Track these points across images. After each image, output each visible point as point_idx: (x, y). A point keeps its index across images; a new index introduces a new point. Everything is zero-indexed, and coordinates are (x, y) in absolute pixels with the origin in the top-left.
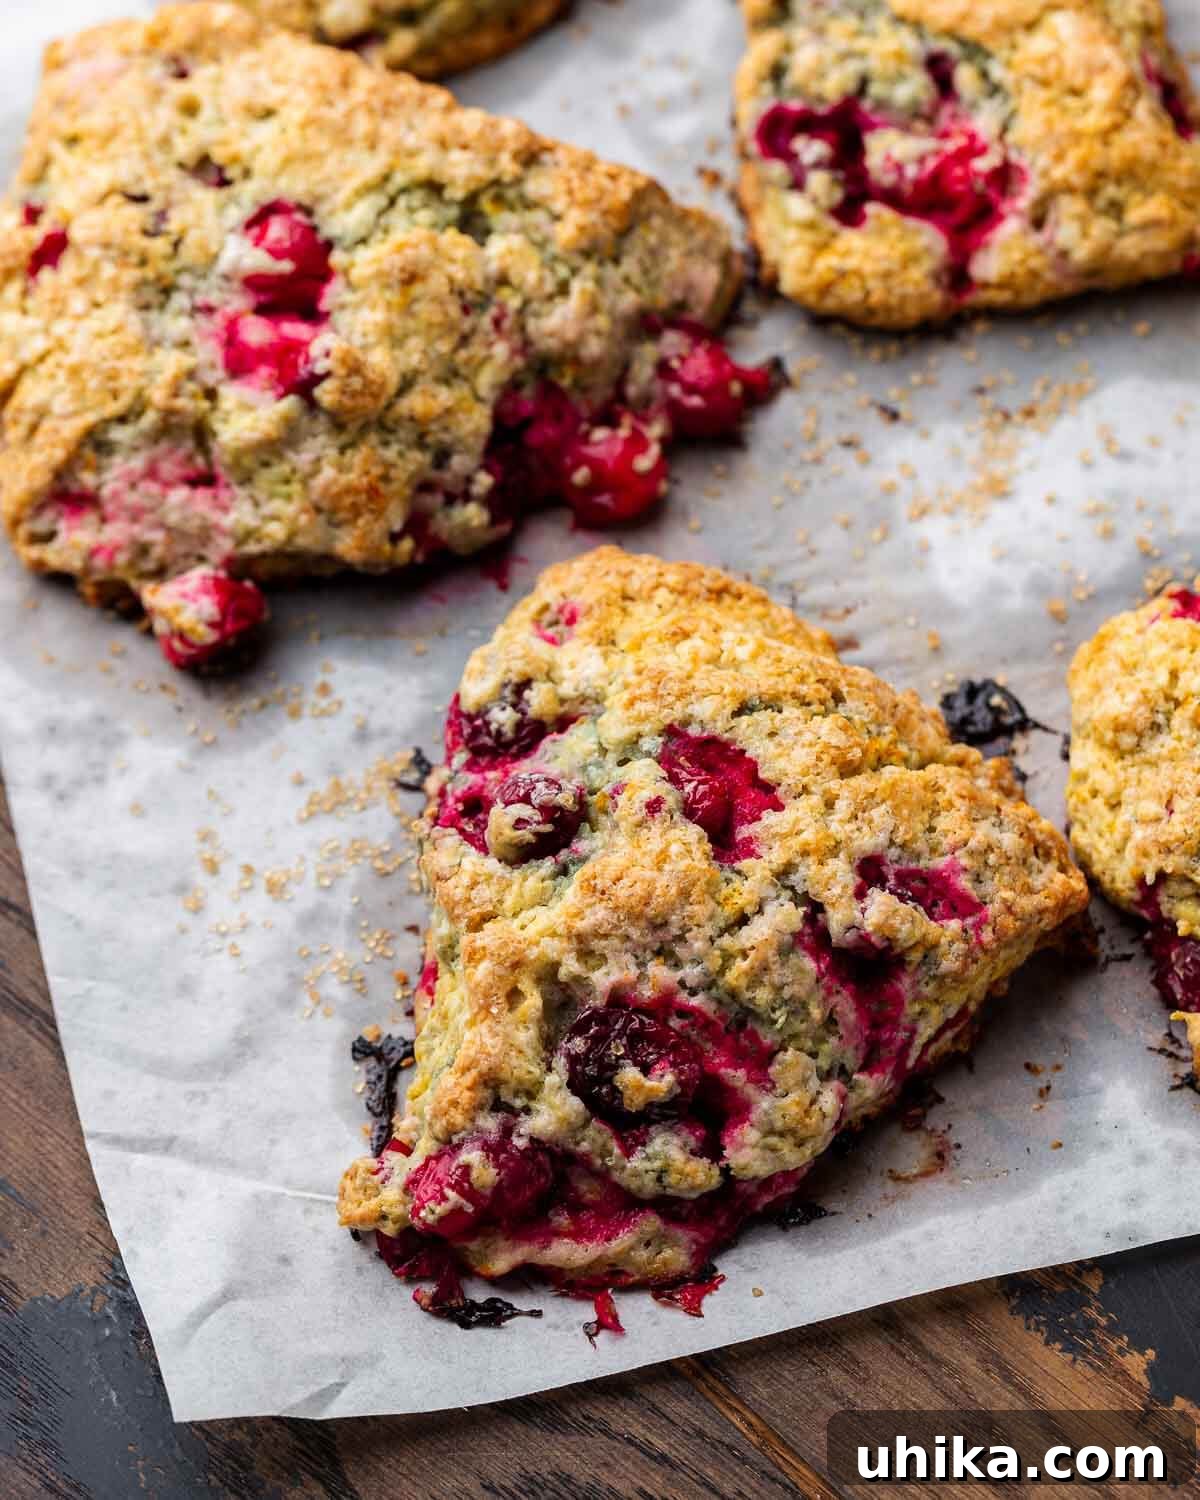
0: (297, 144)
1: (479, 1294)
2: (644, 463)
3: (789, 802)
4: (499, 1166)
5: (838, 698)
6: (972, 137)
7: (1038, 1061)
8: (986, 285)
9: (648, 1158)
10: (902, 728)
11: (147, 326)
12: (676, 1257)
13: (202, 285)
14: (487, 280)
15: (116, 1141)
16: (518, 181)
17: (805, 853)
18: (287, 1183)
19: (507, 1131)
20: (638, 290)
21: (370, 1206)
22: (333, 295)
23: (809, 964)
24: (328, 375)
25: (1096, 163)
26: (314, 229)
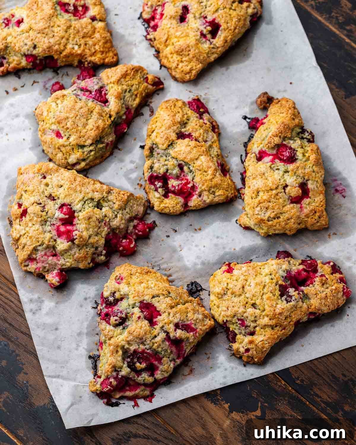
0: (67, 193)
1: (114, 401)
2: (132, 246)
3: (162, 314)
4: (116, 381)
5: (169, 293)
6: (187, 180)
7: (208, 352)
8: (191, 207)
9: (142, 378)
10: (181, 297)
11: (43, 229)
12: (147, 392)
13: (52, 220)
14: (103, 217)
15: (49, 376)
16: (107, 197)
17: (165, 324)
18: (79, 382)
19: (118, 375)
20: (129, 214)
21: (95, 388)
22: (76, 221)
23: (167, 343)
24: (76, 238)
25: (210, 185)
26: (71, 208)
